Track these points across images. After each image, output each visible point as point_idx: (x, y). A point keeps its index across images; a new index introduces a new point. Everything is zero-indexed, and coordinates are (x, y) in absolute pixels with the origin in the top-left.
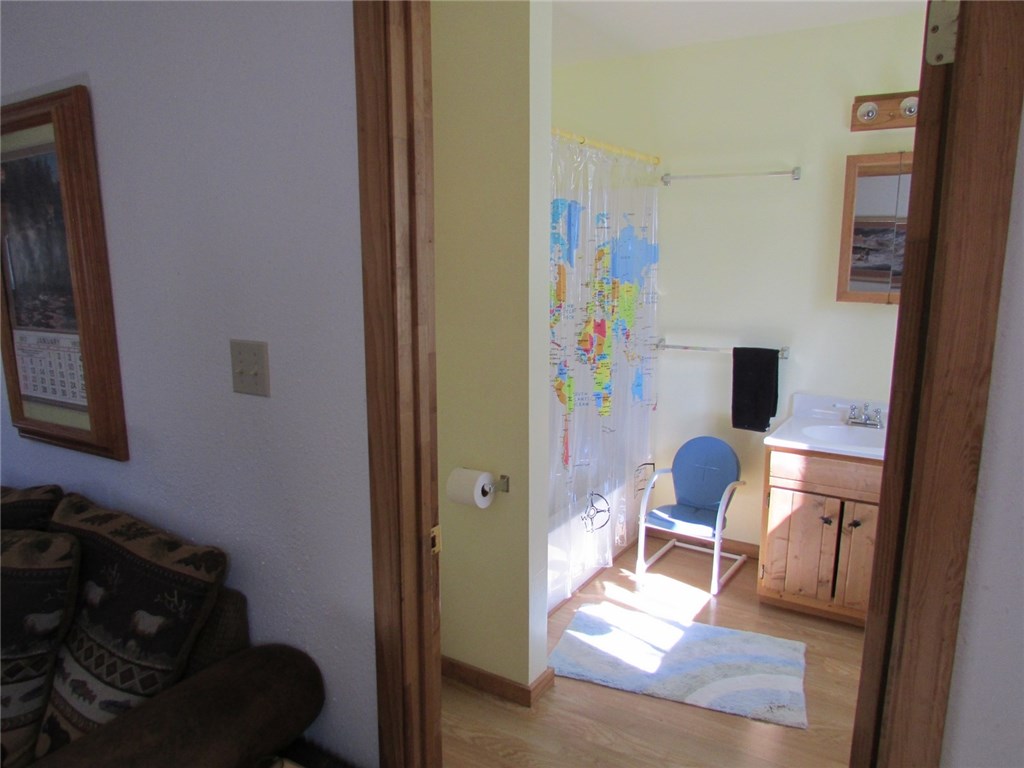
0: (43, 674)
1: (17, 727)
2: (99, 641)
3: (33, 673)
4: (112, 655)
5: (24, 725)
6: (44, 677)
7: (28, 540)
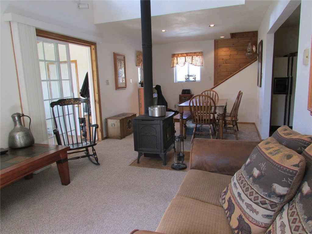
0: (274, 211)
1: (257, 225)
2: (298, 211)
3: (270, 208)
4: (300, 222)
5: (260, 226)
6: (274, 212)
7: (286, 153)
